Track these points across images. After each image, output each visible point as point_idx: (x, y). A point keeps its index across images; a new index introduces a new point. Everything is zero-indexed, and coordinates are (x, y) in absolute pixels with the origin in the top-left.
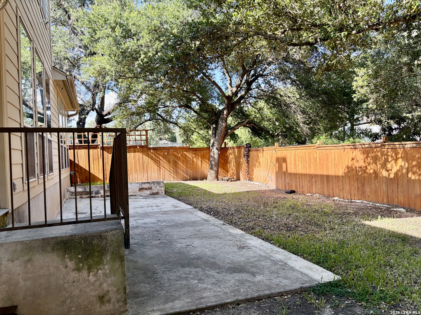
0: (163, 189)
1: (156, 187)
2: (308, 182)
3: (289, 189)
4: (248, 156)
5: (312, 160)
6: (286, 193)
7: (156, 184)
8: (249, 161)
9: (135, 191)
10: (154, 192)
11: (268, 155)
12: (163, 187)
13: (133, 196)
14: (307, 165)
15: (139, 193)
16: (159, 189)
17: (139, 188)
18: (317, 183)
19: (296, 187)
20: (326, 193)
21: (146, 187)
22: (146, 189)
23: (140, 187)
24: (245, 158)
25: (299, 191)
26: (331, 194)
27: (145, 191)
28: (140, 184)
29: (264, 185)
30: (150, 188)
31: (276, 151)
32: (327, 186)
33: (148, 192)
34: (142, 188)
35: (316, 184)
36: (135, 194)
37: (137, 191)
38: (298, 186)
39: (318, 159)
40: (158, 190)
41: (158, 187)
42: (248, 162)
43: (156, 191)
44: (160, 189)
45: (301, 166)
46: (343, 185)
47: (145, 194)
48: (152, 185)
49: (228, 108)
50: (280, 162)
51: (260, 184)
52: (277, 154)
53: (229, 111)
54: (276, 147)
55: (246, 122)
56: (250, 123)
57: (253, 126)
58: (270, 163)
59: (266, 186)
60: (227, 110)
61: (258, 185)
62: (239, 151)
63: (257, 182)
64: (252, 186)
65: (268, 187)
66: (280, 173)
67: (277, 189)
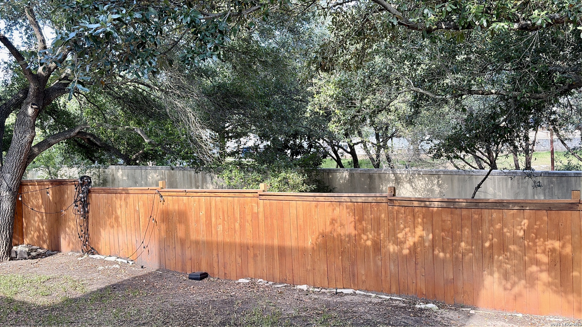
2: (237, 257)
3: (197, 272)
4: (85, 204)
5: (249, 218)
6: (190, 278)
8: (88, 212)
11: (141, 203)
14: (237, 225)
18: (259, 258)
19: (211, 266)
20: (277, 275)
24: (76, 206)
25: (216, 272)
26: (289, 277)
29: (131, 263)
31: (162, 196)
32: (281, 264)
35: (255, 261)
38: (215, 265)
39: (261, 216)
42: (85, 216)
45: (223, 228)
46: (314, 262)
49: (37, 101)
50: (171, 218)
51: (119, 260)
52: (164, 201)
53: (39, 107)
54: (162, 188)
55: (77, 130)
56: (85, 134)
57: (89, 139)
58: (148, 220)
59: (134, 264)
60: (36, 105)
61: (116, 263)
62: (60, 191)
63: (110, 256)
64: (107, 267)
65: (142, 267)
66: (172, 239)
67: (163, 271)
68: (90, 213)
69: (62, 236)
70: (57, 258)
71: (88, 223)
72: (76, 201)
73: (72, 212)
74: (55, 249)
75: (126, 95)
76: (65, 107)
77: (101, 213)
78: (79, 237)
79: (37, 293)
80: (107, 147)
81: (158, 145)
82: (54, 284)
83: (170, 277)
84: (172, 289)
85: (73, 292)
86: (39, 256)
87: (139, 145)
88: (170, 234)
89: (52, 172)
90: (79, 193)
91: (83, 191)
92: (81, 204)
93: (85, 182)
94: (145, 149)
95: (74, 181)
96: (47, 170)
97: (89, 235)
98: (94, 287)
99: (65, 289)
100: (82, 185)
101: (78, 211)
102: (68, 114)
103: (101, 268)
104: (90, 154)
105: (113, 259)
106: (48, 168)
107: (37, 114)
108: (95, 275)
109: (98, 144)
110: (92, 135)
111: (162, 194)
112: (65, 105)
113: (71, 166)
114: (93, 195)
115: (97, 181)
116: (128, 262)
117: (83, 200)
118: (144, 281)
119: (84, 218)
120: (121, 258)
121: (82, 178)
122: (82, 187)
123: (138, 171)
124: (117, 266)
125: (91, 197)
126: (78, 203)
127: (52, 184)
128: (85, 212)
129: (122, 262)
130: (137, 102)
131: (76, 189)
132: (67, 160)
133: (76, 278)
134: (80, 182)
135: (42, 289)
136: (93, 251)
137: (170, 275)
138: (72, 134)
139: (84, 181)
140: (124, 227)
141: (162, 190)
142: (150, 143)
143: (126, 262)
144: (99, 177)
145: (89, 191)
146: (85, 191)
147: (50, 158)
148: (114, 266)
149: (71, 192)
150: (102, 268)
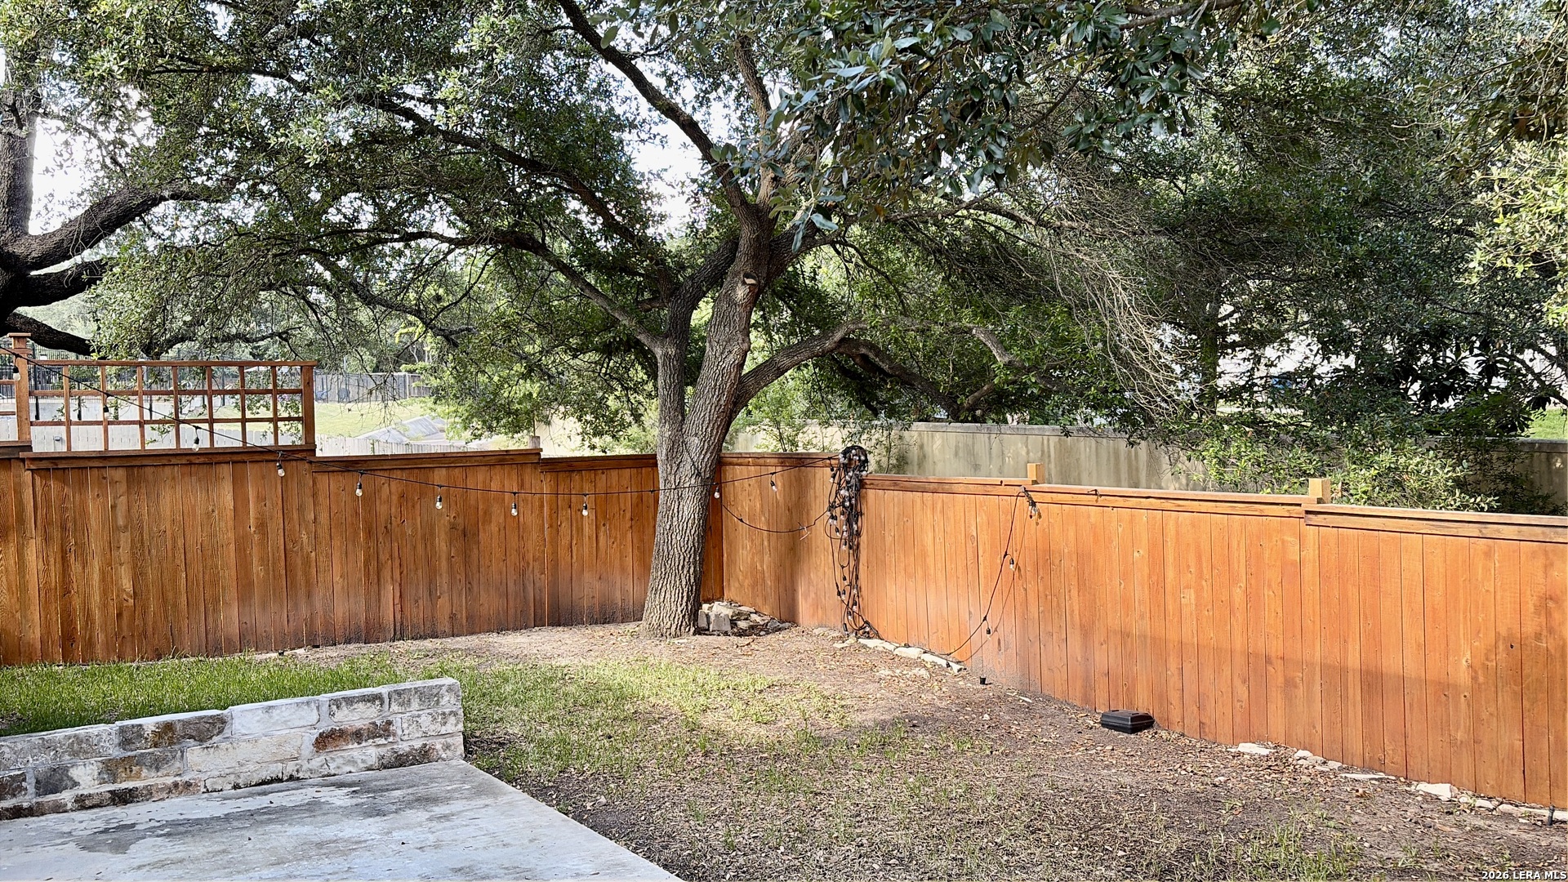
0: (455, 726)
1: (415, 720)
2: (1237, 682)
3: (1125, 710)
4: (853, 513)
5: (1273, 575)
6: (1104, 725)
7: (415, 704)
8: (859, 534)
9: (289, 750)
10: (403, 747)
11: (982, 519)
12: (452, 719)
13: (280, 780)
14: (1238, 594)
15: (317, 761)
16: (434, 728)
17: (316, 734)
18: (1300, 691)
19: (1162, 698)
20: (1356, 745)
21: (359, 725)
22: (358, 736)
23: (325, 727)
24: (834, 517)
25: (1175, 716)
26: (1393, 753)
27: (354, 750)
28: (325, 708)
29: (956, 667)
30: (382, 731)
31: (1033, 504)
32: (1368, 716)
33: (370, 752)
34: (333, 731)
35: (1289, 700)
36: (291, 768)
37: (308, 748)
38: (1174, 697)
39: (1309, 572)
40: (426, 735)
41: (425, 720)
42: (853, 541)
43: (418, 744)
44: (437, 727)
45: (1198, 597)
46: (1477, 720)
47: (353, 762)
48: (395, 707)
49: (756, 267)
50: (1057, 562)
51: (928, 658)
52: (1040, 516)
53: (759, 282)
54: (1035, 482)
55: (838, 336)
56: (857, 343)
57: (864, 357)
58: (999, 561)
59: (963, 673)
60: (754, 278)
61: (920, 664)
62: (799, 480)
63: (907, 646)
64: (898, 671)
65: (983, 681)
66: (1060, 617)
67: (1034, 697)
68: (864, 538)
69: (801, 590)
70: (787, 641)
71: (857, 560)
72: (832, 507)
73: (823, 532)
74: (788, 618)
75: (955, 241)
76: (813, 279)
77: (889, 539)
78: (839, 594)
79: (746, 716)
80: (905, 379)
81: (1029, 370)
82: (784, 699)
83: (1053, 716)
84: (1055, 747)
85: (822, 723)
86: (754, 630)
87: (984, 372)
88: (1055, 604)
89: (785, 436)
90: (840, 488)
91: (848, 482)
92: (843, 513)
93: (853, 460)
94: (996, 381)
95: (829, 459)
96: (776, 431)
97: (859, 589)
98: (869, 717)
99: (804, 713)
100: (846, 467)
101: (837, 530)
102: (818, 296)
103: (884, 672)
104: (868, 393)
105: (913, 653)
106: (777, 424)
107: (754, 301)
108: (871, 687)
109: (885, 367)
110: (872, 346)
111: (1035, 497)
112: (815, 274)
113: (826, 423)
114: (871, 494)
115: (884, 460)
116: (948, 665)
117: (847, 504)
118: (986, 717)
119: (850, 548)
120: (933, 654)
121: (846, 452)
122: (847, 472)
123: (982, 438)
124: (923, 672)
125: (865, 497)
126: (838, 510)
127: (782, 464)
128: (851, 534)
129: (934, 664)
130: (984, 259)
131: (834, 477)
132: (817, 409)
133: (828, 689)
134: (842, 460)
135: (757, 707)
136: (868, 629)
137: (1051, 709)
138: (828, 345)
139: (850, 460)
140: (941, 576)
141: (1036, 487)
142: (1009, 365)
143: (944, 663)
144: (888, 450)
145: (862, 484)
146: (853, 481)
147: (781, 404)
148: (916, 671)
149: (823, 483)
150: (888, 672)
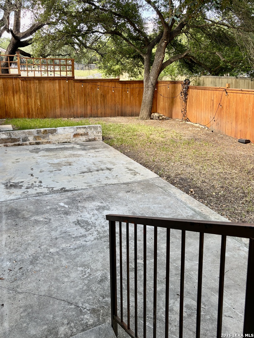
0: (100, 134)
1: (93, 132)
3: (244, 139)
4: (186, 94)
6: (239, 142)
7: (93, 130)
8: (187, 99)
9: (68, 137)
10: (90, 138)
11: (215, 96)
12: (100, 133)
13: (67, 142)
15: (74, 139)
16: (96, 134)
17: (73, 134)
21: (82, 133)
22: (82, 135)
23: (75, 133)
24: (182, 95)
27: (81, 138)
28: (75, 129)
29: (207, 128)
30: (86, 134)
33: (84, 138)
34: (77, 134)
36: (69, 140)
37: (72, 137)
40: (95, 136)
41: (95, 133)
43: (93, 137)
44: (97, 134)
47: (80, 140)
48: (89, 130)
49: (167, 38)
50: (231, 106)
51: (201, 126)
52: (228, 96)
53: (167, 42)
54: (228, 88)
55: (185, 54)
56: (189, 56)
57: (191, 59)
58: (218, 106)
59: (208, 130)
60: (166, 41)
61: (199, 127)
62: (174, 87)
63: (196, 123)
64: (193, 129)
65: (212, 131)
66: (231, 118)
67: (224, 135)
68: (188, 100)
69: (174, 111)
70: (170, 122)
71: (186, 105)
72: (181, 93)
73: (179, 98)
74: (171, 117)
75: (214, 32)
76: (180, 42)
77: (194, 100)
78: (182, 112)
79: (160, 136)
80: (200, 64)
81: (229, 62)
82: (168, 133)
83: (227, 139)
84: (227, 146)
85: (176, 138)
86: (163, 119)
87: (219, 63)
88: (230, 115)
89: (173, 78)
90: (183, 89)
91: (185, 87)
92: (184, 94)
94: (221, 65)
95: (181, 82)
96: (171, 77)
97: (186, 111)
98: (186, 138)
99: (172, 136)
100: (185, 84)
101: (182, 98)
102: (181, 46)
103: (190, 129)
104: (191, 68)
105: (197, 125)
106: (171, 75)
107: (166, 46)
108: (187, 132)
109: (195, 62)
110: (193, 57)
111: (227, 91)
112: (181, 40)
113: (182, 75)
114: (190, 90)
115: (195, 84)
116: (205, 128)
117: (185, 92)
118: (212, 139)
119: (185, 102)
120: (202, 125)
121: (185, 81)
122: (185, 85)
123: (218, 79)
124: (199, 129)
125: (189, 91)
126: (183, 93)
127: (171, 83)
128: (185, 99)
129: (202, 128)
130: (220, 37)
131: (182, 86)
132: (181, 73)
133: (178, 132)
134: (184, 82)
135: (162, 134)
136: (188, 120)
137: (227, 138)
138: (182, 56)
139: (186, 82)
140: (205, 109)
141: (228, 89)
142: (224, 61)
143: (204, 127)
144: (196, 82)
145: (188, 88)
146: (186, 87)
147: (172, 71)
148: (198, 129)
149: (180, 87)
150: (191, 129)
